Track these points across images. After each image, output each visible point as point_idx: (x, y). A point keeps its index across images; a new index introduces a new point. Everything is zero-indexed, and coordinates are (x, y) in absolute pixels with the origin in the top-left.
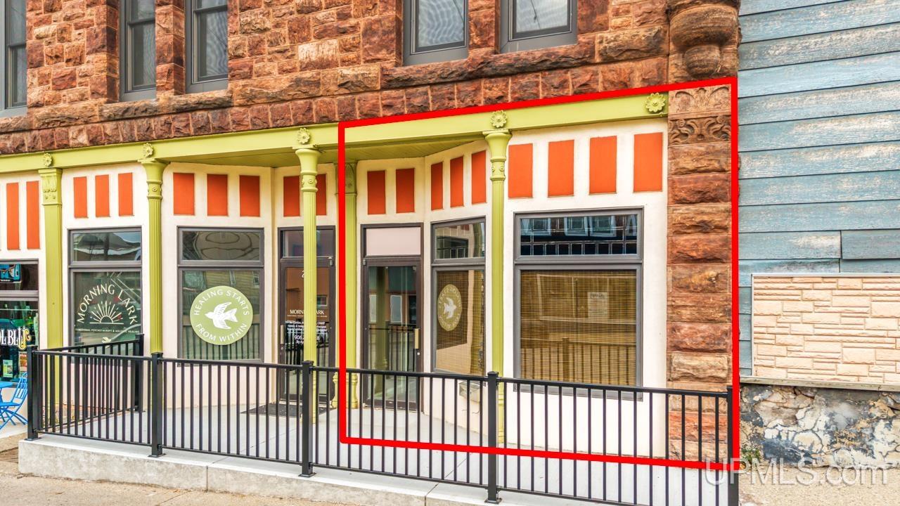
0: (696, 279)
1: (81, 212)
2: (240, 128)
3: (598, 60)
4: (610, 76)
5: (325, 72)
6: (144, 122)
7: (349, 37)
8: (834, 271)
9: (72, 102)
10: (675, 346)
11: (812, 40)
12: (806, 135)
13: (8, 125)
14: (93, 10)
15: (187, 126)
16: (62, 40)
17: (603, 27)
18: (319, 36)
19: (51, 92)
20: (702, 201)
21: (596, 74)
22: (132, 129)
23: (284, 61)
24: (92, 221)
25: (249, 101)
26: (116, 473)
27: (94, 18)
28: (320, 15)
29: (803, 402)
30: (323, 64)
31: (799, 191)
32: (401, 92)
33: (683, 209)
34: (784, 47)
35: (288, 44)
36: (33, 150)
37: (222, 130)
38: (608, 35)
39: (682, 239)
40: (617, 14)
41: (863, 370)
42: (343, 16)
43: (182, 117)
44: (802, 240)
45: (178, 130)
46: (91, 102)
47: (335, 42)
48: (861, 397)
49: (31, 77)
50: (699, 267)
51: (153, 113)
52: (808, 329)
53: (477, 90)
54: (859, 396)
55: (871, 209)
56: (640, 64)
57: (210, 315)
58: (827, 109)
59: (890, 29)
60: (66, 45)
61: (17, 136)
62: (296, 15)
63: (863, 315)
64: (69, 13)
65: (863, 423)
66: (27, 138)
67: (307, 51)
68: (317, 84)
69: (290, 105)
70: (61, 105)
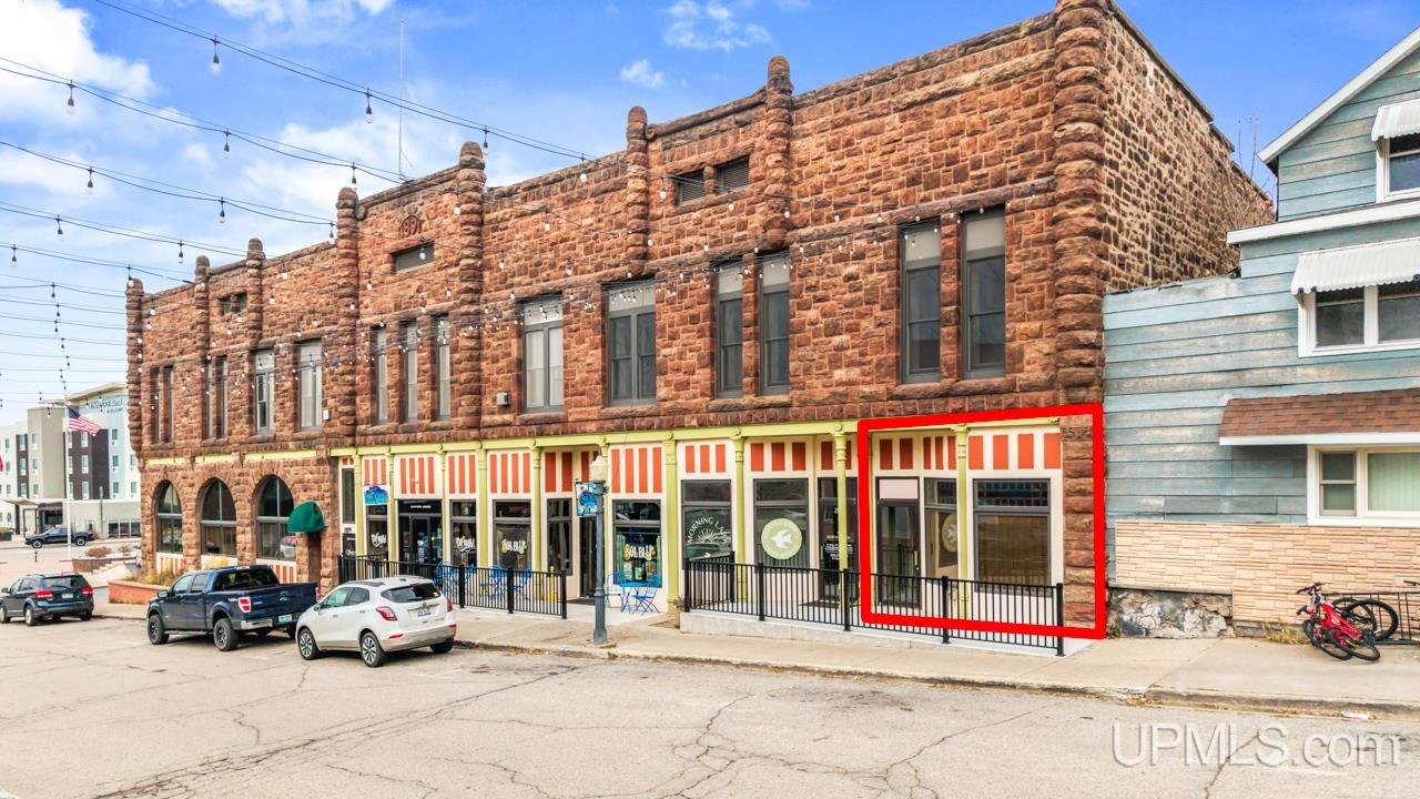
0: (1078, 524)
1: (690, 468)
2: (797, 419)
3: (1018, 390)
4: (1026, 399)
5: (853, 387)
6: (735, 414)
7: (866, 367)
8: (1161, 520)
9: (687, 399)
10: (1068, 564)
11: (1147, 380)
12: (1145, 437)
13: (644, 412)
14: (701, 340)
15: (763, 417)
16: (681, 359)
17: (1021, 371)
18: (848, 366)
19: (673, 392)
20: (1080, 477)
21: (1018, 397)
22: (726, 418)
23: (825, 380)
24: (698, 475)
25: (803, 404)
26: (739, 631)
27: (702, 345)
28: (849, 353)
29: (1146, 599)
30: (851, 383)
31: (1141, 470)
32: (899, 402)
33: (1071, 481)
34: (1132, 383)
35: (828, 370)
36: (660, 428)
37: (785, 421)
38: (1023, 376)
39: (1071, 499)
40: (1029, 363)
41: (1177, 579)
42: (863, 354)
43: (759, 412)
44: (1144, 501)
45: (757, 420)
46: (700, 400)
47: (858, 370)
48: (1177, 595)
49: (660, 381)
50: (1081, 516)
51: (741, 408)
52: (1147, 554)
53: (947, 403)
54: (1176, 595)
55: (1181, 483)
56: (1044, 393)
57: (773, 538)
58: (1156, 423)
59: (1190, 376)
60: (683, 362)
61: (650, 419)
62: (833, 352)
63: (1177, 547)
64: (686, 342)
65: (1179, 612)
66: (656, 421)
67: (840, 374)
68: (847, 395)
69: (829, 407)
70: (680, 401)
